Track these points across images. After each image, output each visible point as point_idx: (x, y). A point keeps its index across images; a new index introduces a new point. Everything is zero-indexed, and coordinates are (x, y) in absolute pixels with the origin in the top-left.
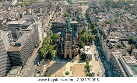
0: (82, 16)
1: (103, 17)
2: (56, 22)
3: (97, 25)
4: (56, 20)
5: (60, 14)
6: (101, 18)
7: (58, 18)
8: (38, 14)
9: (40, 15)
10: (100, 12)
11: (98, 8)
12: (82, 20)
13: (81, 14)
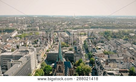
0: (79, 47)
1: (102, 48)
2: (52, 52)
3: (94, 56)
4: (52, 50)
5: (57, 44)
6: (100, 49)
7: (54, 48)
8: (36, 45)
9: (37, 46)
10: (99, 42)
11: (97, 39)
12: (78, 51)
13: (79, 45)
